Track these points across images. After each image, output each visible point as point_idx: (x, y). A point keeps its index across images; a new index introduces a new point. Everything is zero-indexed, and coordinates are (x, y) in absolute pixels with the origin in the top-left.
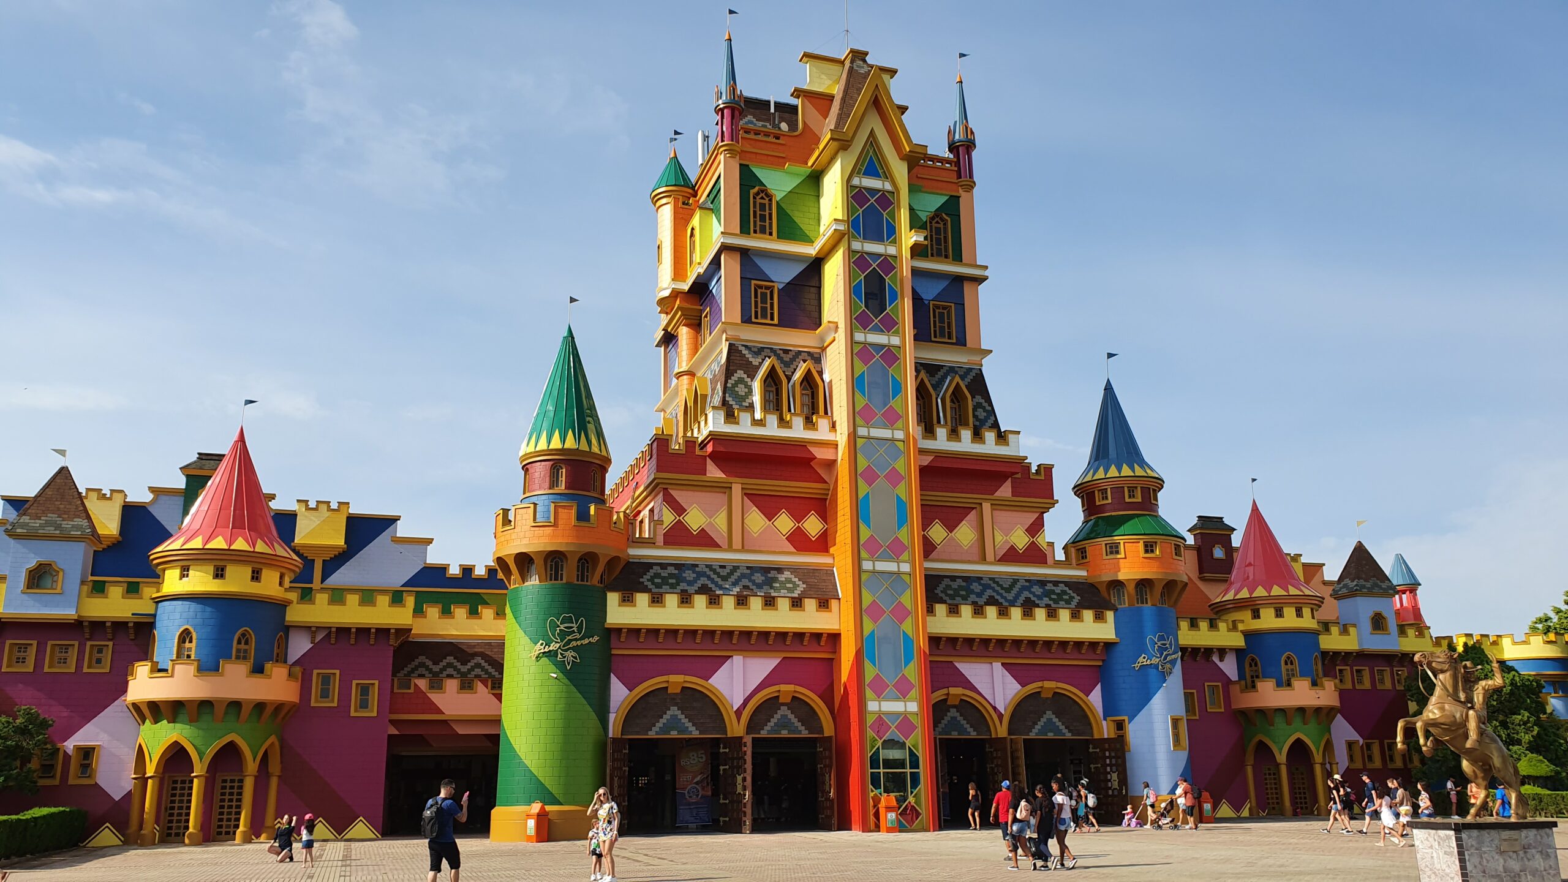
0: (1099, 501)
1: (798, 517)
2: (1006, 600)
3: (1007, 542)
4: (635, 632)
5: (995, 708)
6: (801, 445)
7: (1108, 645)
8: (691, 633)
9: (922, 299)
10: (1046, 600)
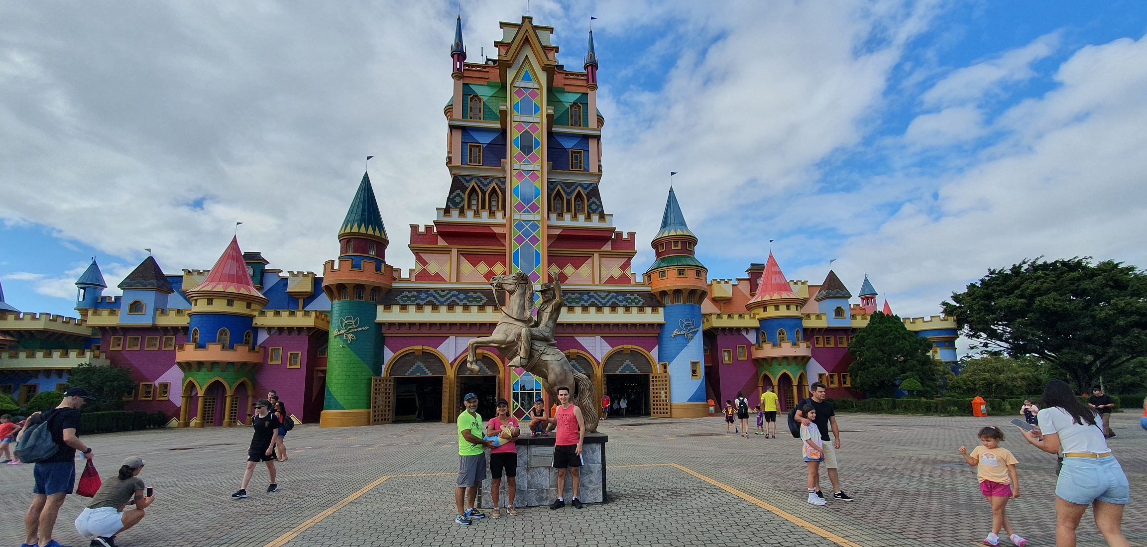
0: (660, 250)
1: (491, 265)
2: (601, 303)
3: (609, 273)
4: (391, 325)
5: (596, 360)
6: (488, 226)
7: (661, 326)
8: (422, 325)
9: (565, 149)
10: (625, 303)
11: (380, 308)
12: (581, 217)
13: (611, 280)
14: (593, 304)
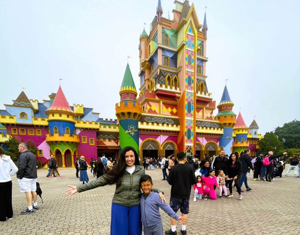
1: (172, 109)
2: (207, 126)
3: (207, 115)
4: (144, 130)
5: (203, 145)
6: (174, 93)
7: (222, 135)
11: (139, 123)
12: (203, 93)
13: (207, 118)
14: (205, 126)
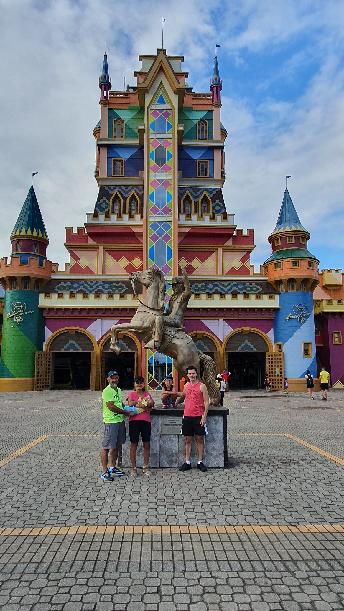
0: (276, 244)
1: (130, 259)
2: (224, 291)
3: (230, 266)
4: (51, 309)
5: (219, 340)
6: (128, 227)
7: (276, 310)
8: (75, 309)
9: (193, 159)
10: (244, 291)
11: (42, 296)
12: (207, 218)
13: (233, 271)
14: (217, 292)
